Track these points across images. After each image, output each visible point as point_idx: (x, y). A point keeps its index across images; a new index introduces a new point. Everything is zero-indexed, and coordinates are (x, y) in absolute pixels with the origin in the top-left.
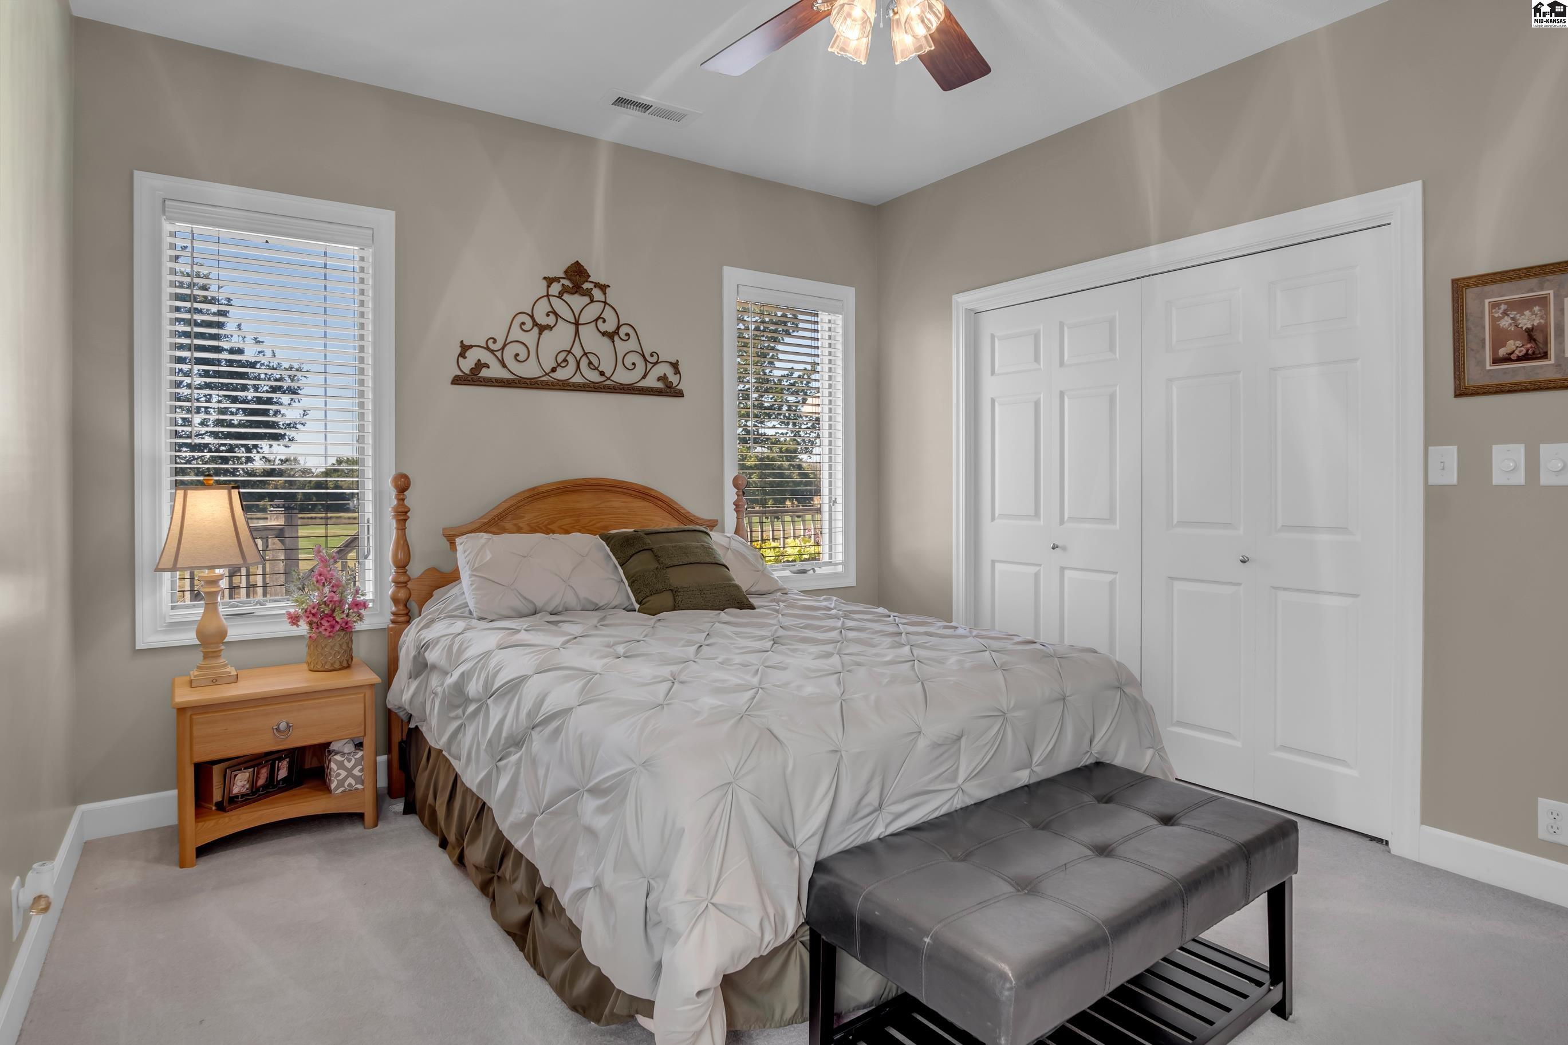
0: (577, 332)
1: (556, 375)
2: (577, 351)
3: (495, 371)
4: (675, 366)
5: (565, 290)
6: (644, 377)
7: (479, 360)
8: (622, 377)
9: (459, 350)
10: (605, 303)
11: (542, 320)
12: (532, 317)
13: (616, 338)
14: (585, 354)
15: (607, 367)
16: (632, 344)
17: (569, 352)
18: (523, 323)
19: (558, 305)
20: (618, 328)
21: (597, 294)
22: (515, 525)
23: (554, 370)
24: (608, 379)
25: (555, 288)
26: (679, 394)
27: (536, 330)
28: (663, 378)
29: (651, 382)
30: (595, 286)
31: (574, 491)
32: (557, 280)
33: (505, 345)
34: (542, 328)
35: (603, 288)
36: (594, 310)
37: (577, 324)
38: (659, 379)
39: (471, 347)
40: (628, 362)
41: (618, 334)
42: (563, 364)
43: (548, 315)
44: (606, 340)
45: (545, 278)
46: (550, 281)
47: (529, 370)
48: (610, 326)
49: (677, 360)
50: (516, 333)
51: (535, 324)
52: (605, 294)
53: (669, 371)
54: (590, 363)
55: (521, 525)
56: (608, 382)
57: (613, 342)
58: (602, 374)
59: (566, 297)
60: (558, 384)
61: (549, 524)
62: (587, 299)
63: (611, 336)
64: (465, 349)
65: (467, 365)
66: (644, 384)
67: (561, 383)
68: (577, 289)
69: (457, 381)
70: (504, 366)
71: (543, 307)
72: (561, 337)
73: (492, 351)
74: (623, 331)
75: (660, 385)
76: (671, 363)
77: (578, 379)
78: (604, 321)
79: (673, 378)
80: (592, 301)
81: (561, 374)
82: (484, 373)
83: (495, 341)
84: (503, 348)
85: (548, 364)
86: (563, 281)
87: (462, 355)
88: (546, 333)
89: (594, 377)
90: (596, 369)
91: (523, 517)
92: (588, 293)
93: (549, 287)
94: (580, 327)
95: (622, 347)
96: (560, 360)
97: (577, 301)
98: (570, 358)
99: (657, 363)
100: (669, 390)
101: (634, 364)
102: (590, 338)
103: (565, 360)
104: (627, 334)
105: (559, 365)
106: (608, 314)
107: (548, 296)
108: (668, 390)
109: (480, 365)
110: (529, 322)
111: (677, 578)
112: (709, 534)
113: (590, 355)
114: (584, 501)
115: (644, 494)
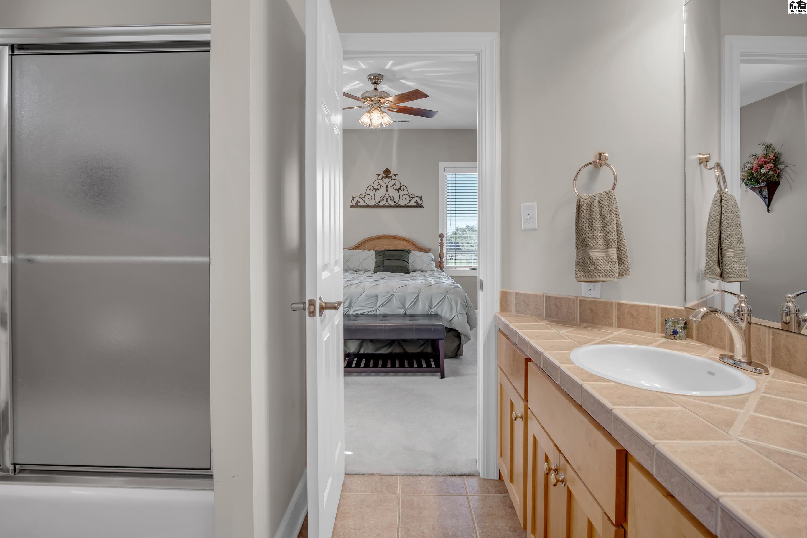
0: (387, 189)
1: (380, 204)
2: (387, 196)
3: (362, 204)
4: (421, 198)
5: (383, 177)
6: (409, 202)
7: (357, 201)
8: (402, 203)
9: (352, 198)
10: (396, 180)
11: (376, 187)
12: (373, 187)
13: (400, 190)
14: (390, 196)
15: (396, 200)
16: (405, 192)
17: (384, 196)
18: (370, 189)
19: (381, 182)
20: (400, 187)
21: (393, 177)
22: (364, 248)
23: (379, 202)
24: (397, 203)
25: (380, 177)
26: (422, 207)
27: (374, 190)
28: (416, 202)
29: (412, 203)
30: (393, 175)
31: (381, 238)
32: (381, 175)
33: (365, 196)
34: (376, 190)
35: (395, 175)
36: (393, 182)
37: (387, 187)
38: (414, 203)
39: (355, 197)
40: (404, 198)
41: (400, 189)
42: (382, 200)
43: (378, 186)
44: (397, 191)
45: (377, 175)
46: (378, 175)
47: (372, 203)
48: (398, 187)
49: (421, 196)
50: (368, 192)
51: (374, 189)
52: (396, 177)
53: (418, 200)
54: (391, 199)
55: (365, 248)
56: (397, 205)
57: (399, 192)
58: (395, 202)
59: (383, 179)
61: (374, 248)
62: (390, 179)
63: (398, 190)
64: (354, 198)
65: (354, 202)
66: (409, 204)
67: (381, 206)
68: (387, 177)
69: (351, 207)
70: (365, 202)
71: (376, 183)
72: (382, 192)
73: (361, 198)
74: (402, 188)
75: (415, 204)
76: (419, 197)
77: (387, 204)
78: (396, 186)
79: (420, 202)
80: (392, 180)
81: (382, 203)
82: (359, 204)
83: (362, 195)
84: (364, 197)
85: (378, 200)
86: (382, 175)
87: (353, 200)
88: (377, 191)
89: (393, 203)
90: (393, 201)
91: (366, 246)
92: (391, 177)
93: (378, 177)
94: (388, 188)
95: (401, 193)
96: (381, 199)
97: (387, 180)
98: (385, 198)
99: (414, 197)
100: (419, 206)
101: (406, 198)
102: (391, 191)
103: (383, 199)
104: (404, 189)
105: (381, 201)
106: (397, 183)
107: (378, 180)
108: (418, 206)
109: (358, 202)
110: (372, 188)
111: (387, 263)
112: (408, 252)
113: (391, 197)
114: (385, 242)
115: (404, 240)
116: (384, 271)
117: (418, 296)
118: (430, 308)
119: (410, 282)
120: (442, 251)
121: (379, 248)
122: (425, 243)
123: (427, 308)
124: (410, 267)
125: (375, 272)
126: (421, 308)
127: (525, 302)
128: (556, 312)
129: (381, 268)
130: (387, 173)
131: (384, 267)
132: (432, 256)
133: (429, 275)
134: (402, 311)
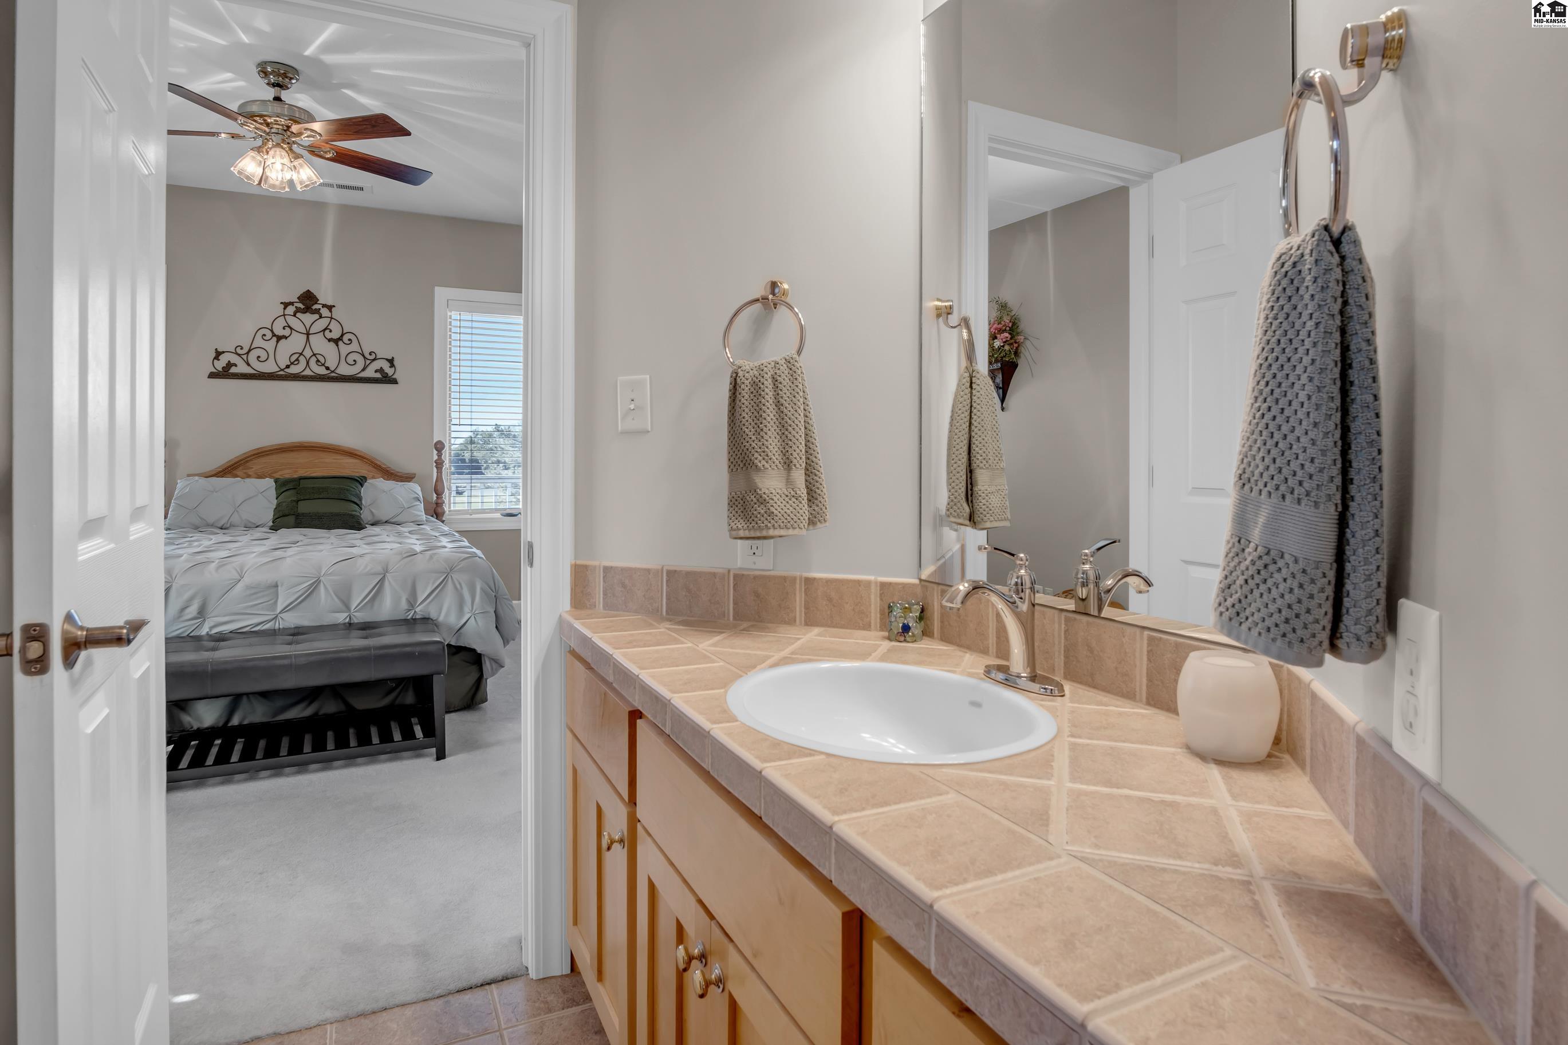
0: (308, 338)
1: (289, 371)
2: (308, 353)
3: (242, 368)
4: (391, 361)
5: (298, 310)
6: (363, 370)
7: (229, 361)
8: (345, 370)
9: (214, 355)
10: (331, 318)
11: (279, 331)
12: (272, 331)
13: (340, 343)
14: (314, 355)
15: (332, 363)
16: (354, 347)
17: (301, 354)
18: (264, 335)
19: (293, 322)
20: (342, 335)
21: (325, 312)
22: (245, 473)
23: (288, 367)
24: (333, 372)
25: (291, 310)
26: (394, 382)
27: (275, 339)
28: (381, 370)
29: (370, 373)
30: (323, 307)
31: (292, 451)
32: (292, 304)
33: (250, 351)
34: (279, 338)
35: (330, 308)
36: (322, 323)
37: (308, 334)
38: (376, 371)
39: (224, 352)
40: (350, 359)
41: (342, 340)
42: (296, 363)
43: (284, 328)
44: (332, 345)
45: (281, 303)
46: (286, 305)
47: (269, 367)
48: (335, 335)
49: (393, 358)
50: (259, 342)
51: (274, 335)
52: (331, 311)
53: (385, 365)
54: (318, 361)
55: (250, 473)
56: (333, 375)
57: (337, 345)
58: (327, 368)
59: (299, 315)
60: (289, 377)
61: (272, 473)
62: (317, 316)
63: (336, 341)
64: (218, 354)
65: (220, 365)
66: (363, 375)
67: (292, 376)
68: (307, 309)
69: (212, 375)
70: (248, 364)
71: (281, 322)
72: (295, 343)
73: (239, 355)
74: (346, 338)
75: (378, 375)
76: (387, 360)
77: (308, 372)
78: (331, 331)
79: (389, 371)
80: (321, 317)
81: (294, 370)
82: (233, 370)
83: (242, 349)
84: (248, 353)
85: (283, 362)
86: (296, 305)
87: (217, 358)
88: (283, 341)
89: (322, 371)
90: (323, 365)
91: (252, 468)
92: (317, 311)
93: (285, 309)
94: (310, 336)
95: (344, 349)
96: (293, 359)
97: (308, 318)
98: (302, 358)
99: (375, 359)
100: (386, 379)
101: (354, 361)
102: (319, 344)
103: (297, 360)
104: (350, 340)
105: (292, 363)
106: (334, 326)
107: (284, 315)
108: (384, 379)
109: (230, 365)
110: (269, 334)
111: (304, 507)
112: (361, 481)
113: (317, 356)
114: (301, 458)
115: (351, 454)
116: (298, 524)
117: (381, 581)
118: (412, 605)
119: (364, 549)
120: (439, 479)
121: (287, 474)
122: (401, 462)
123: (404, 605)
124: (365, 515)
125: (275, 528)
126: (388, 607)
127: (624, 586)
128: (688, 602)
129: (291, 519)
130: (308, 301)
131: (298, 516)
132: (417, 489)
133: (410, 532)
134: (341, 618)
